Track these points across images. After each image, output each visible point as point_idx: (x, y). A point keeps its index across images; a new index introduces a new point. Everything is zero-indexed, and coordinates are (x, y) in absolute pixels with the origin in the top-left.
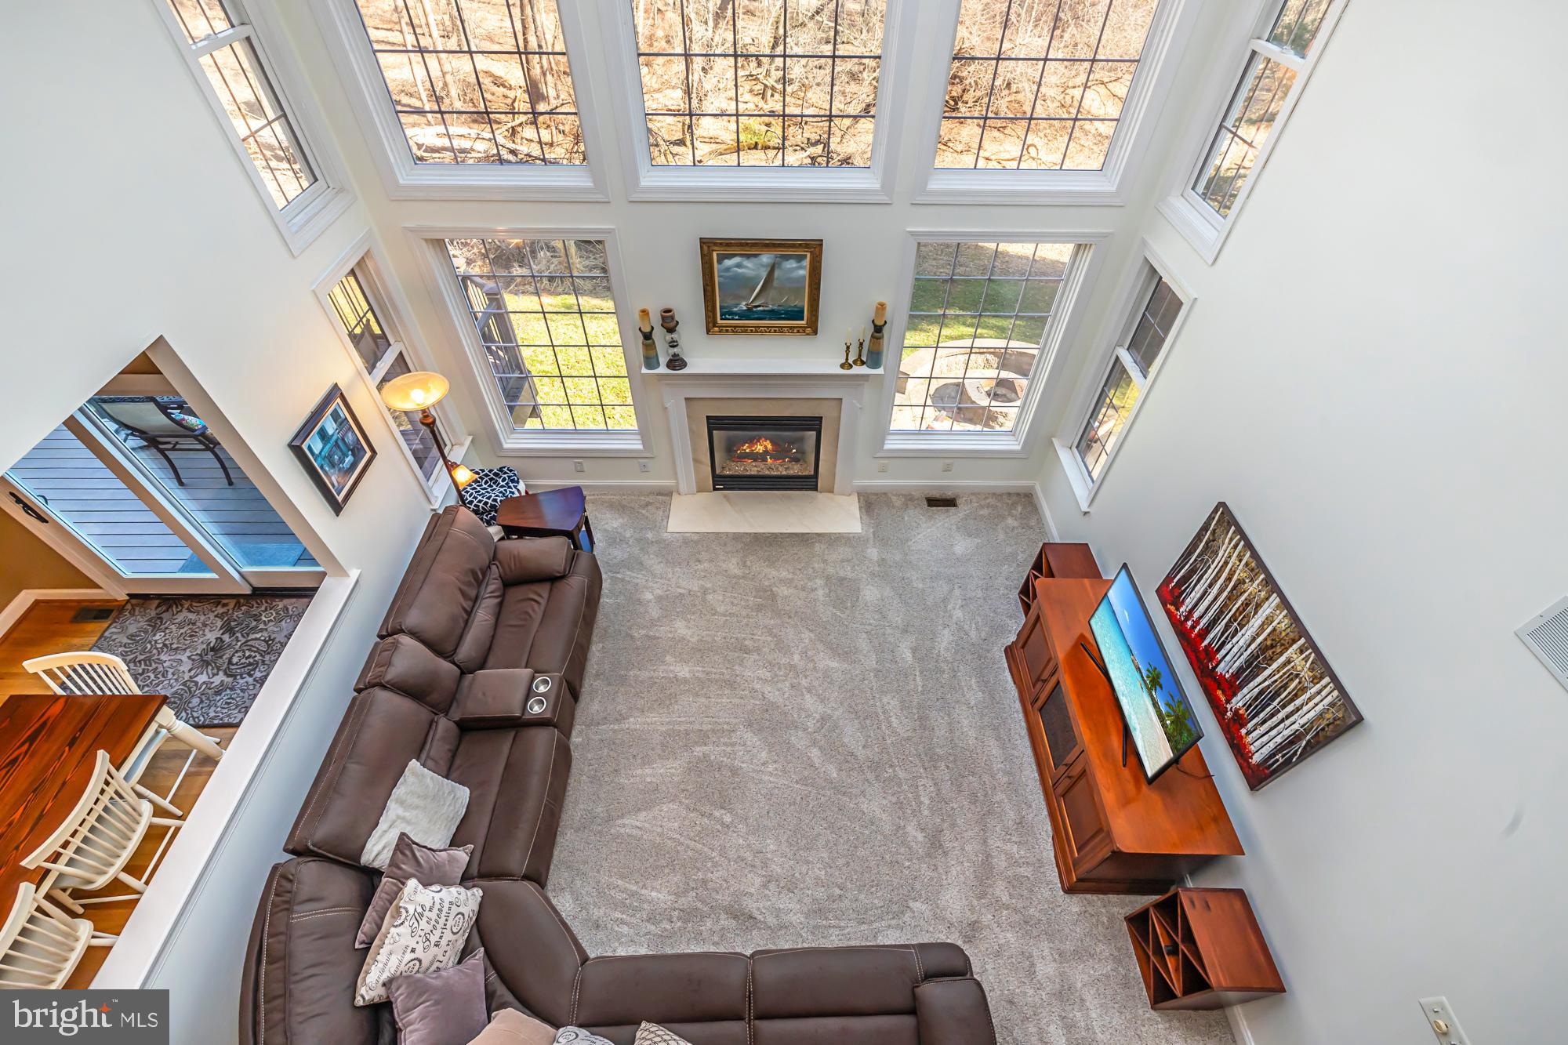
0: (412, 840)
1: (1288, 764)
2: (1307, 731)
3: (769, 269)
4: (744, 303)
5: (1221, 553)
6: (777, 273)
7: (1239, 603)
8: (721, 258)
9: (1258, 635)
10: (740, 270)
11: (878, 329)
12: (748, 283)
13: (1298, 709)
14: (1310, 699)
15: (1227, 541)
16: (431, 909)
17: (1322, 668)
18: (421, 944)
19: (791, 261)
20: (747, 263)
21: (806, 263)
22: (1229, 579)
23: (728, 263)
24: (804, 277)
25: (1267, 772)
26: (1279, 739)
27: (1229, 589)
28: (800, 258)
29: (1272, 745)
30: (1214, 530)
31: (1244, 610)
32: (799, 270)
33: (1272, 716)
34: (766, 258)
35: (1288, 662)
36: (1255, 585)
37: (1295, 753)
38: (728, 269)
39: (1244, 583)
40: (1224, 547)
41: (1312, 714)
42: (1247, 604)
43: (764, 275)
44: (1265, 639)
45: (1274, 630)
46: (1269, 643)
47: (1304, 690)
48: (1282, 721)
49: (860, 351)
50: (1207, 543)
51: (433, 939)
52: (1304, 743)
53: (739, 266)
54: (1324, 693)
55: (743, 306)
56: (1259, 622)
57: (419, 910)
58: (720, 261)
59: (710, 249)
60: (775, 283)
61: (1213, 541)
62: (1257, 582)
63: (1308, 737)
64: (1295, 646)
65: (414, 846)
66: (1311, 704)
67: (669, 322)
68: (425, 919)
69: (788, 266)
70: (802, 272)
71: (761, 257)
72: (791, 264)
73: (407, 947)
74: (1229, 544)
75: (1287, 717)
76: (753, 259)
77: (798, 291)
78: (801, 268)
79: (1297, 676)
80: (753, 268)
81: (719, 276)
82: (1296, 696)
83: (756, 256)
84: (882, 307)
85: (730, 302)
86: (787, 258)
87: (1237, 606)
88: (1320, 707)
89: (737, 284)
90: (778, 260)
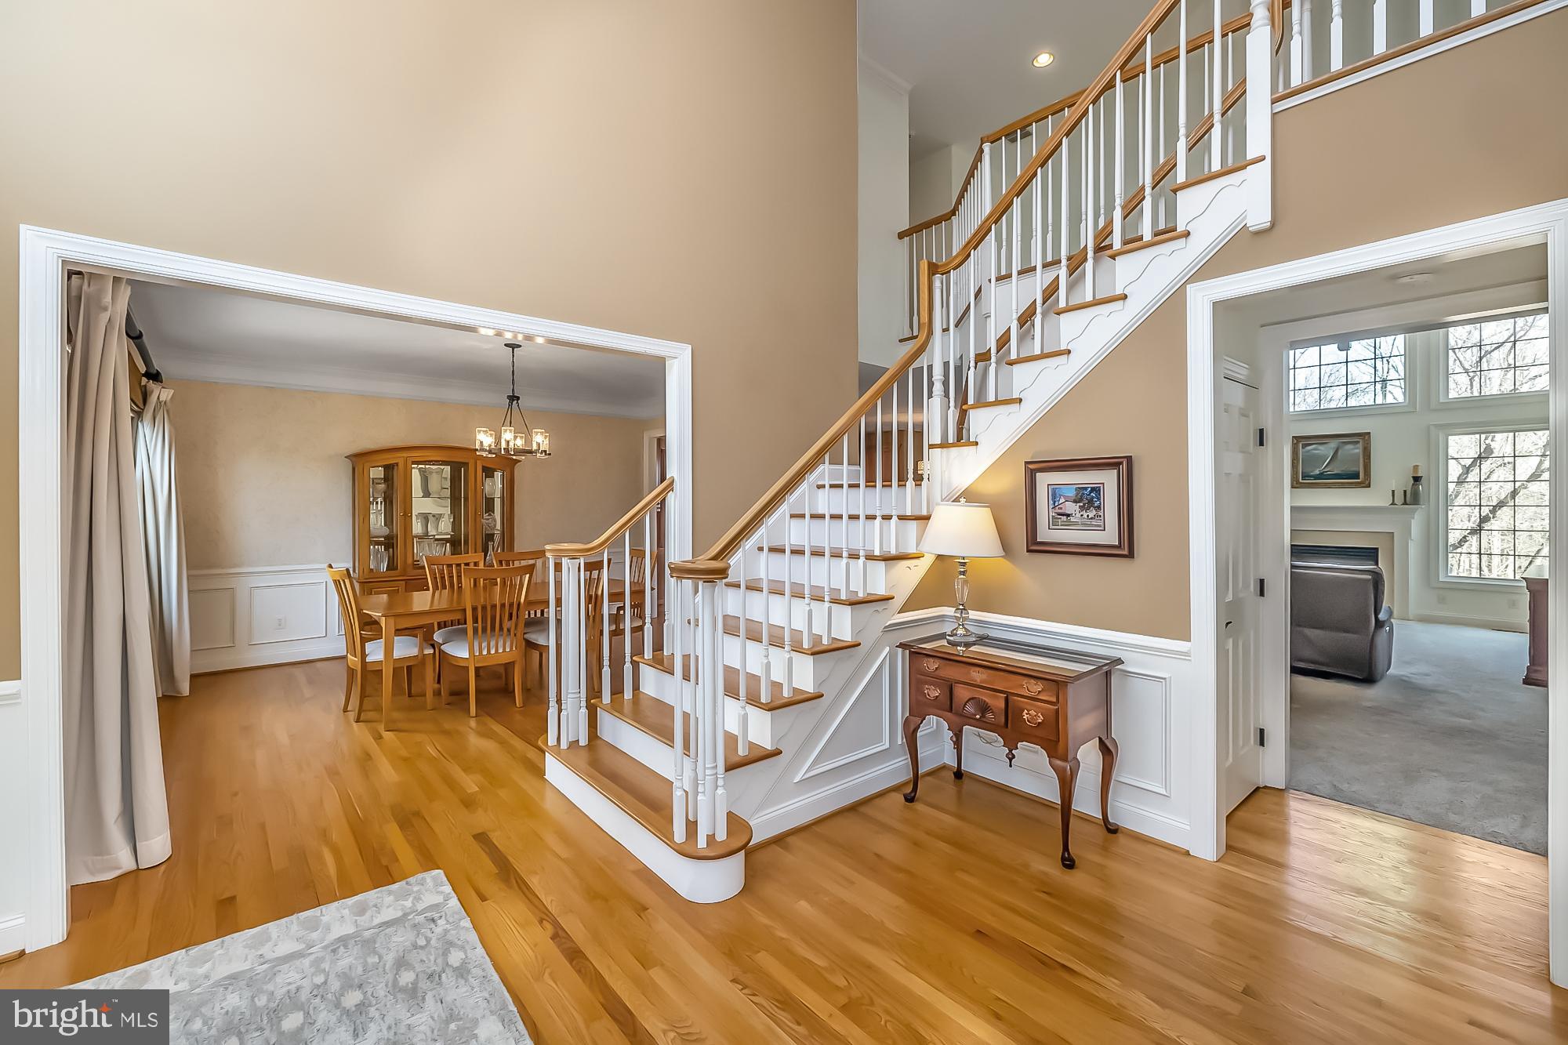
3: (1334, 451)
4: (1317, 470)
6: (1339, 452)
8: (1304, 446)
10: (1316, 452)
11: (1417, 479)
12: (1321, 458)
19: (1349, 445)
20: (1321, 447)
21: (1360, 446)
23: (1309, 448)
24: (1358, 454)
28: (1355, 443)
32: (1353, 450)
34: (1333, 444)
38: (1309, 451)
43: (1331, 454)
49: (1406, 498)
53: (1315, 449)
58: (1303, 448)
59: (1300, 440)
60: (1339, 458)
69: (1348, 448)
70: (1357, 451)
76: (1326, 445)
77: (1356, 462)
78: (1357, 448)
80: (1326, 450)
81: (1303, 456)
83: (1327, 443)
84: (1416, 468)
85: (1307, 470)
86: (1347, 443)
89: (1315, 459)
90: (1338, 444)
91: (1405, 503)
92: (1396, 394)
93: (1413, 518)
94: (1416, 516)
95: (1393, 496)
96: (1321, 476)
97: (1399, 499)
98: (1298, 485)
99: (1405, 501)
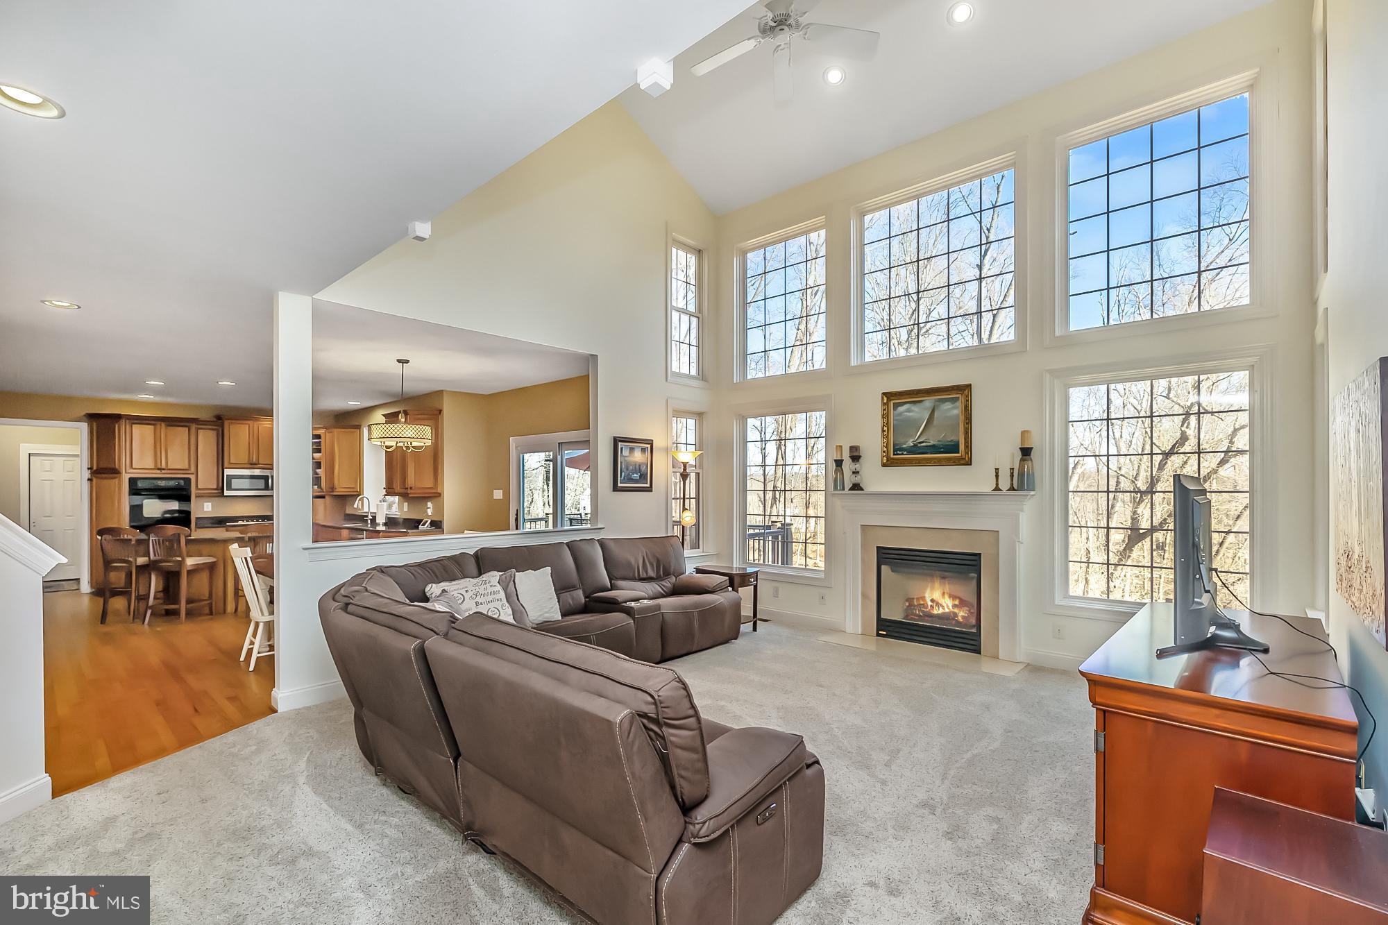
0: (514, 579)
3: (930, 412)
4: (911, 440)
6: (936, 414)
8: (896, 406)
10: (911, 414)
11: (1026, 452)
12: (914, 424)
16: (491, 586)
18: (473, 592)
19: (947, 403)
20: (915, 408)
23: (901, 409)
24: (958, 415)
28: (954, 400)
32: (952, 410)
34: (929, 402)
38: (901, 414)
43: (927, 416)
49: (1012, 480)
51: (479, 599)
53: (908, 411)
55: (910, 443)
57: (487, 582)
58: (895, 408)
59: (888, 398)
60: (935, 422)
65: (512, 582)
67: (856, 455)
68: (485, 586)
69: (945, 408)
70: (956, 412)
71: (924, 402)
72: (947, 406)
73: (466, 587)
76: (919, 405)
77: (955, 427)
78: (956, 408)
80: (918, 412)
81: (894, 420)
83: (921, 401)
84: (1025, 435)
85: (901, 440)
86: (945, 400)
89: (908, 425)
90: (937, 403)
91: (1012, 489)
92: (1004, 330)
93: (1022, 510)
94: (1026, 508)
95: (997, 476)
96: (914, 449)
97: (1005, 483)
98: (889, 463)
99: (1012, 484)
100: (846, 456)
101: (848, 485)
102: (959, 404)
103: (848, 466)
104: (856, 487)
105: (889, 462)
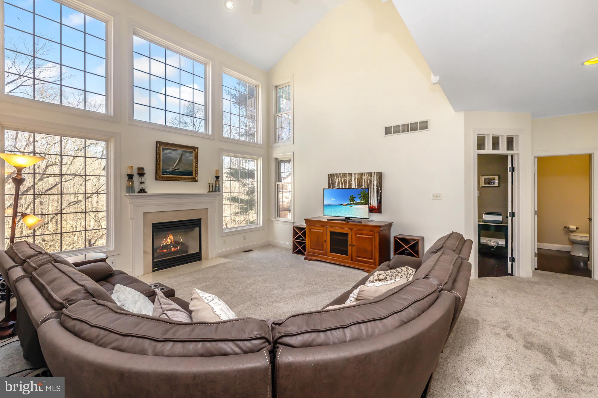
1: (381, 196)
2: (378, 186)
3: (180, 156)
4: (171, 168)
5: (336, 182)
6: (183, 157)
7: (347, 184)
8: (164, 149)
9: (356, 184)
11: (217, 178)
12: (173, 160)
13: (373, 185)
14: (373, 180)
15: (335, 178)
17: (370, 174)
19: (188, 153)
20: (174, 153)
22: (342, 183)
23: (166, 151)
24: (192, 159)
25: (380, 205)
26: (376, 195)
27: (343, 185)
28: (191, 153)
29: (376, 198)
30: (331, 180)
31: (349, 184)
32: (190, 157)
33: (371, 193)
34: (180, 151)
35: (364, 180)
36: (347, 177)
37: (380, 192)
38: (166, 154)
39: (345, 179)
40: (336, 179)
41: (376, 181)
42: (349, 182)
43: (179, 157)
44: (358, 183)
45: (357, 179)
46: (359, 182)
47: (371, 180)
48: (373, 191)
49: (210, 188)
50: (332, 184)
52: (379, 188)
53: (170, 153)
54: (374, 176)
55: (171, 169)
56: (354, 182)
58: (163, 151)
59: (160, 145)
60: (183, 161)
61: (333, 181)
62: (347, 176)
63: (379, 186)
64: (363, 176)
66: (374, 180)
67: (141, 173)
69: (187, 155)
70: (191, 158)
72: (188, 154)
74: (336, 177)
75: (373, 189)
77: (191, 165)
78: (192, 156)
79: (368, 180)
81: (162, 156)
82: (371, 183)
83: (176, 150)
84: (217, 170)
85: (166, 167)
86: (187, 152)
87: (348, 185)
88: (376, 179)
89: (169, 160)
90: (184, 152)
91: (213, 191)
94: (217, 200)
98: (158, 178)
99: (209, 190)
100: (135, 172)
101: (137, 189)
102: (193, 154)
103: (136, 179)
104: (142, 191)
105: (160, 178)
